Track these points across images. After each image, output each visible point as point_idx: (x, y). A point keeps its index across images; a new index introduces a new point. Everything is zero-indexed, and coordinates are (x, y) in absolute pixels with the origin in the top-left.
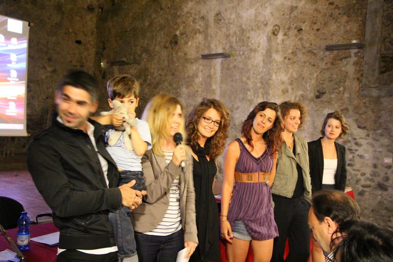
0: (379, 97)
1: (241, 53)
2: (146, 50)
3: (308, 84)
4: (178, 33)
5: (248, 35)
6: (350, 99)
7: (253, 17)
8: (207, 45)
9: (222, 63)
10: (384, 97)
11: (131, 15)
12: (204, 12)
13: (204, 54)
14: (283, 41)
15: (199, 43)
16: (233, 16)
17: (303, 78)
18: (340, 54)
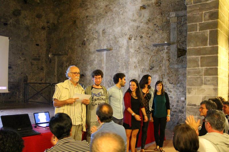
0: (178, 68)
1: (115, 48)
2: (71, 48)
3: (146, 63)
4: (85, 39)
5: (118, 40)
6: (165, 70)
7: (120, 31)
8: (99, 45)
9: (106, 54)
10: (180, 68)
11: (63, 31)
12: (97, 29)
13: (98, 49)
14: (134, 42)
15: (96, 44)
16: (111, 31)
17: (144, 60)
18: (160, 48)
